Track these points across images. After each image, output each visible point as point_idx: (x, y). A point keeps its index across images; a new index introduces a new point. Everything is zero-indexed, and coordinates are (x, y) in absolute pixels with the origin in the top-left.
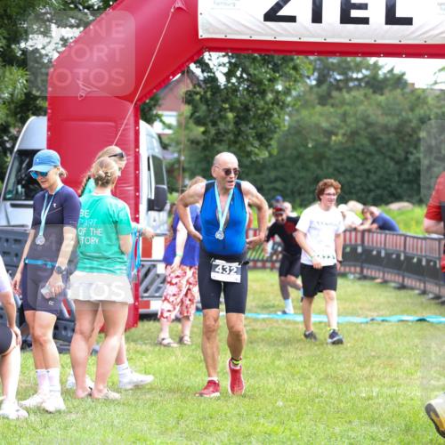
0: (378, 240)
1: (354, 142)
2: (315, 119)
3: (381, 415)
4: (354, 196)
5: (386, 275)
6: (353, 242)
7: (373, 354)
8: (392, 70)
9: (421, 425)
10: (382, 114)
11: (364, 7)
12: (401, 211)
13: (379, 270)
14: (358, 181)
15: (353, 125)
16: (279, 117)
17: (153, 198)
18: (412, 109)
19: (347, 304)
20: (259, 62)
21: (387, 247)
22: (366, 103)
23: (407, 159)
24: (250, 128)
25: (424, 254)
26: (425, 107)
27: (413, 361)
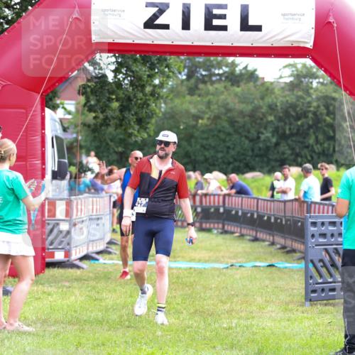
0: (237, 202)
1: (216, 124)
2: (186, 106)
3: (239, 341)
4: (217, 168)
5: (243, 230)
6: (216, 204)
7: (233, 293)
8: (246, 67)
9: (271, 350)
10: (239, 102)
11: (223, 17)
12: (254, 179)
13: (237, 227)
14: (220, 155)
15: (216, 111)
16: (156, 106)
17: (56, 170)
18: (262, 98)
19: (212, 253)
20: (139, 62)
21: (244, 208)
22: (226, 93)
23: (259, 138)
24: (132, 115)
25: (272, 213)
26: (273, 96)
27: (264, 299)
